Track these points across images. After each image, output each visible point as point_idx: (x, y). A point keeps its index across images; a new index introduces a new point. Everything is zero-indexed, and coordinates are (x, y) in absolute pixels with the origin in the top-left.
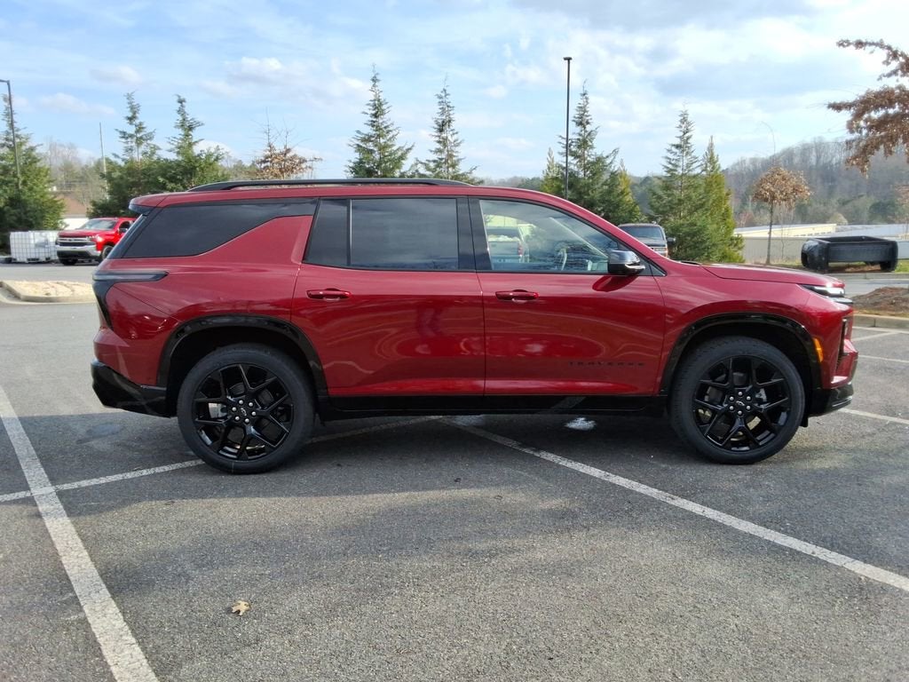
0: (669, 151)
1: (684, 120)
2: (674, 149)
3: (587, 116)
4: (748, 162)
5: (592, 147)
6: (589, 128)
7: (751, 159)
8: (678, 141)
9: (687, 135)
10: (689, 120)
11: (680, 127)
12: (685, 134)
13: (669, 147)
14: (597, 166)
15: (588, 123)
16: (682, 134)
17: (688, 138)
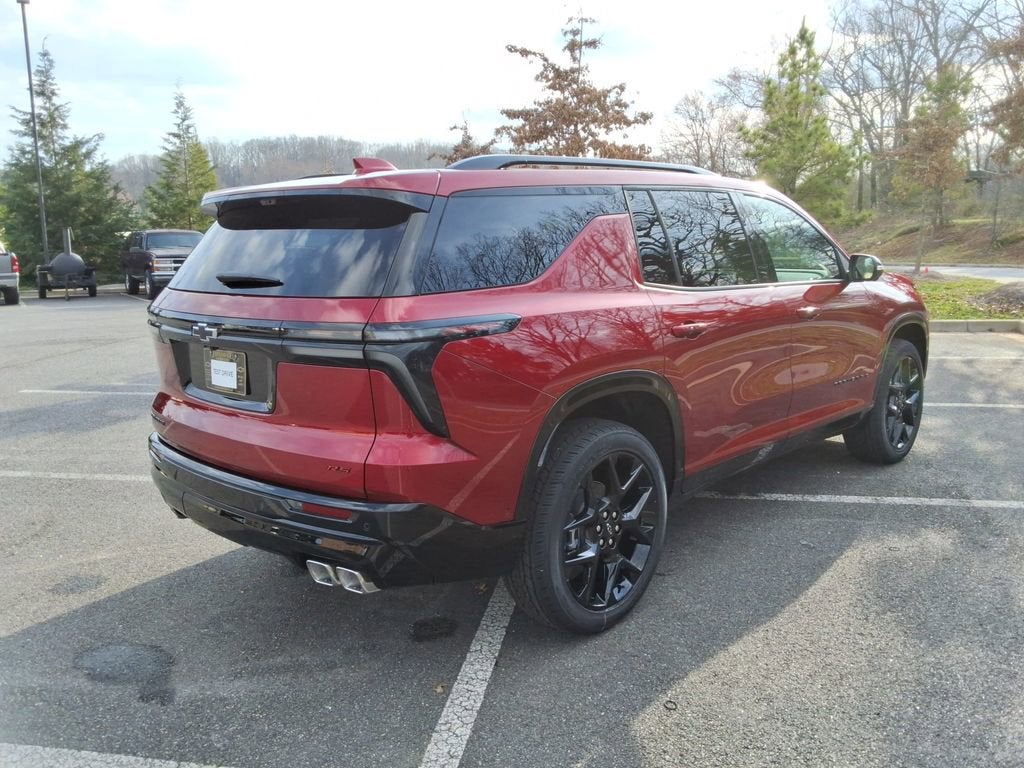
0: (166, 140)
1: (180, 104)
2: (172, 138)
3: (51, 84)
4: (137, 161)
5: (65, 127)
6: (55, 100)
7: (140, 156)
8: (175, 130)
9: (186, 122)
10: (186, 104)
11: (176, 112)
12: (184, 120)
13: (167, 136)
14: (73, 152)
15: (53, 93)
16: (179, 121)
17: (188, 127)
